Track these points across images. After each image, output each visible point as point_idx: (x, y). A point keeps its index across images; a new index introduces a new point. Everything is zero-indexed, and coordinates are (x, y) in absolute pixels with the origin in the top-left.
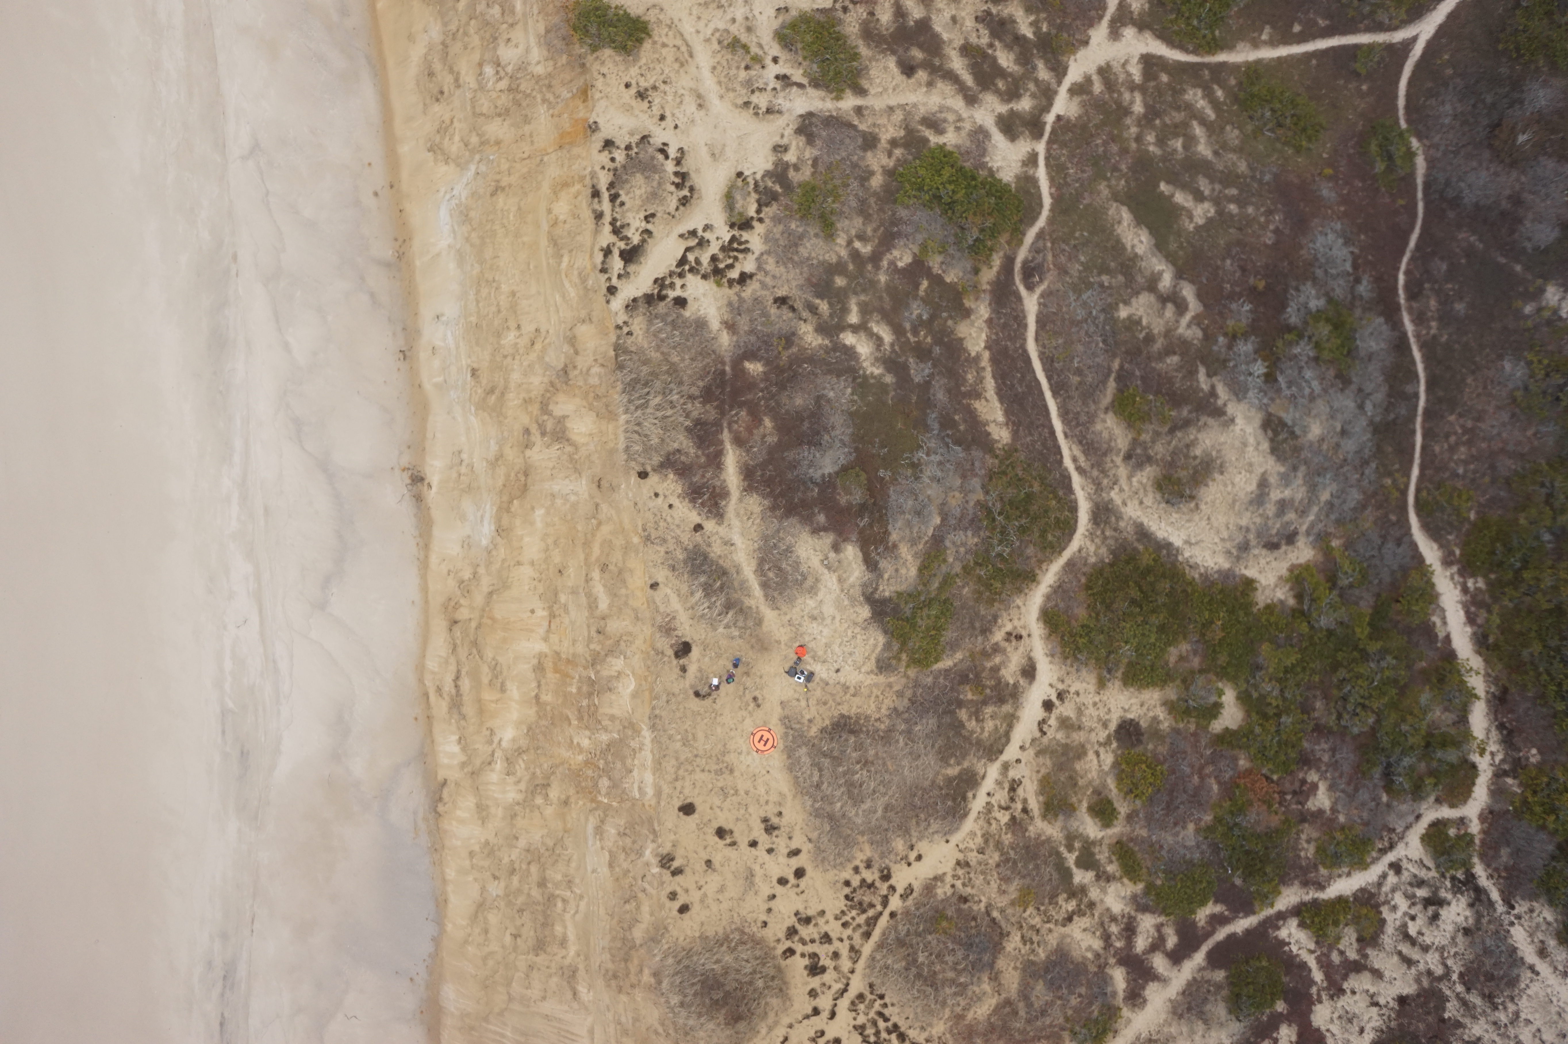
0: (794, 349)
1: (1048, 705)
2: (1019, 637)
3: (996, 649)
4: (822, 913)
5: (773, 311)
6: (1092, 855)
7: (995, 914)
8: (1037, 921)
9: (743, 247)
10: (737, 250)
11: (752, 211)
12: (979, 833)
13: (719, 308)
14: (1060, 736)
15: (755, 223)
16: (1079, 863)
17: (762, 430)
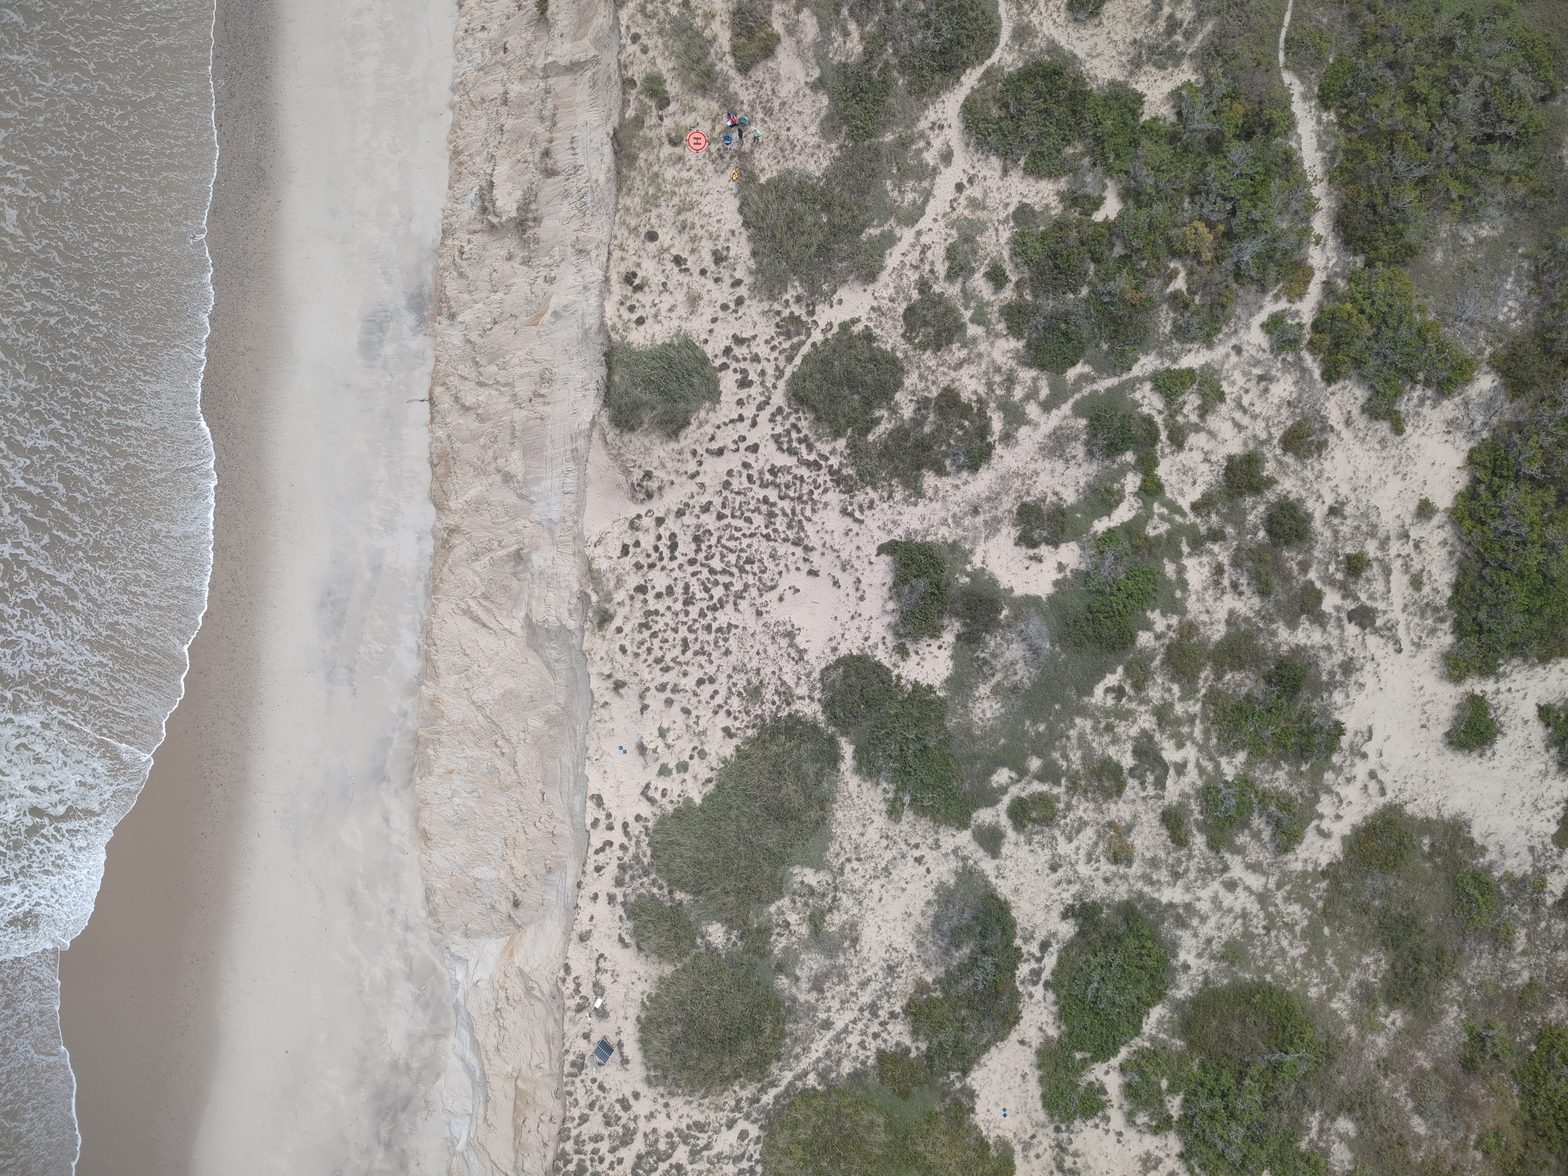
1: (959, 187)
2: (941, 127)
3: (922, 135)
4: (754, 337)
6: (983, 314)
7: (899, 355)
8: (932, 363)
12: (892, 285)
14: (966, 212)
16: (972, 320)
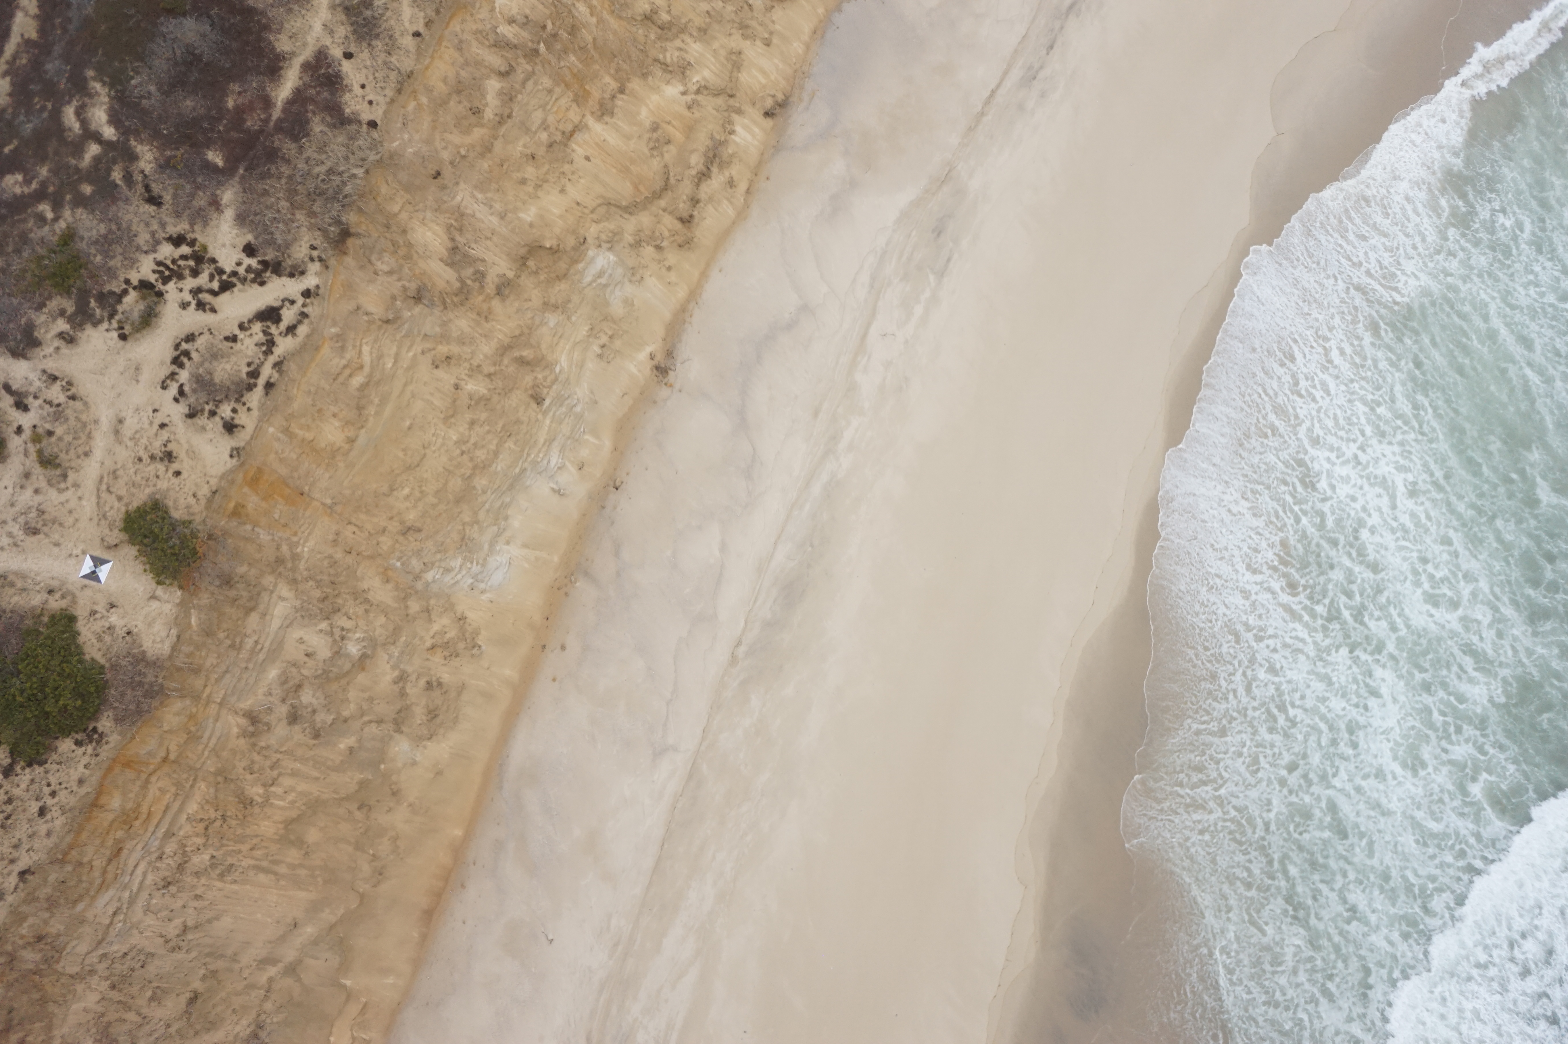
0: (168, 153)
5: (167, 198)
9: (161, 268)
10: (168, 268)
11: (133, 295)
13: (217, 226)
15: (135, 282)
17: (240, 101)
